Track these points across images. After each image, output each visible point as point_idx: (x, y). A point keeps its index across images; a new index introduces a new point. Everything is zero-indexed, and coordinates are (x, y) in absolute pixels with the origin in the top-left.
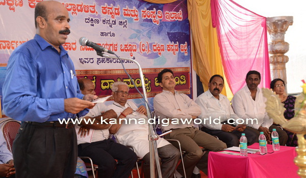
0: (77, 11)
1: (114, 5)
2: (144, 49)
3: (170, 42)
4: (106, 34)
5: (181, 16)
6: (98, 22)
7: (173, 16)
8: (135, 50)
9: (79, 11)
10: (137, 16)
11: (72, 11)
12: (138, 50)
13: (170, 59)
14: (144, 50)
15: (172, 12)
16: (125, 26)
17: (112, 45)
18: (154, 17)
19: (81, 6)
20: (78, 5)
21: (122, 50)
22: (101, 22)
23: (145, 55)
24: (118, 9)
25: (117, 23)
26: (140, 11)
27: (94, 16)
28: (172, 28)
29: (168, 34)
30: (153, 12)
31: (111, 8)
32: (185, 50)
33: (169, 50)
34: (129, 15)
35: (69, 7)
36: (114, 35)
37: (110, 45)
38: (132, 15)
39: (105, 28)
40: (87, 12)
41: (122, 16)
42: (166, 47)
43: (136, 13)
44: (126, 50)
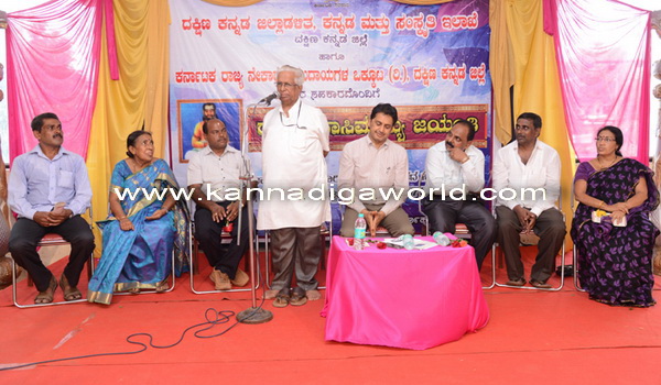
0: (283, 28)
1: (345, 14)
2: (396, 75)
3: (447, 64)
4: (329, 57)
5: (476, 21)
6: (315, 40)
7: (457, 22)
8: (381, 79)
9: (286, 27)
10: (387, 27)
11: (276, 28)
12: (387, 78)
13: (448, 90)
14: (396, 79)
15: (456, 17)
16: (364, 43)
17: (338, 72)
18: (420, 26)
19: (290, 20)
20: (286, 20)
21: (356, 79)
22: (321, 41)
23: (398, 85)
24: (352, 20)
25: (349, 39)
26: (392, 19)
27: (310, 33)
28: (453, 42)
29: (446, 51)
30: (418, 20)
31: (339, 20)
32: (481, 77)
33: (445, 78)
34: (373, 27)
35: (273, 23)
36: (342, 57)
37: (336, 72)
38: (377, 27)
39: (328, 48)
40: (300, 27)
41: (358, 28)
42: (439, 73)
43: (386, 23)
44: (365, 80)
